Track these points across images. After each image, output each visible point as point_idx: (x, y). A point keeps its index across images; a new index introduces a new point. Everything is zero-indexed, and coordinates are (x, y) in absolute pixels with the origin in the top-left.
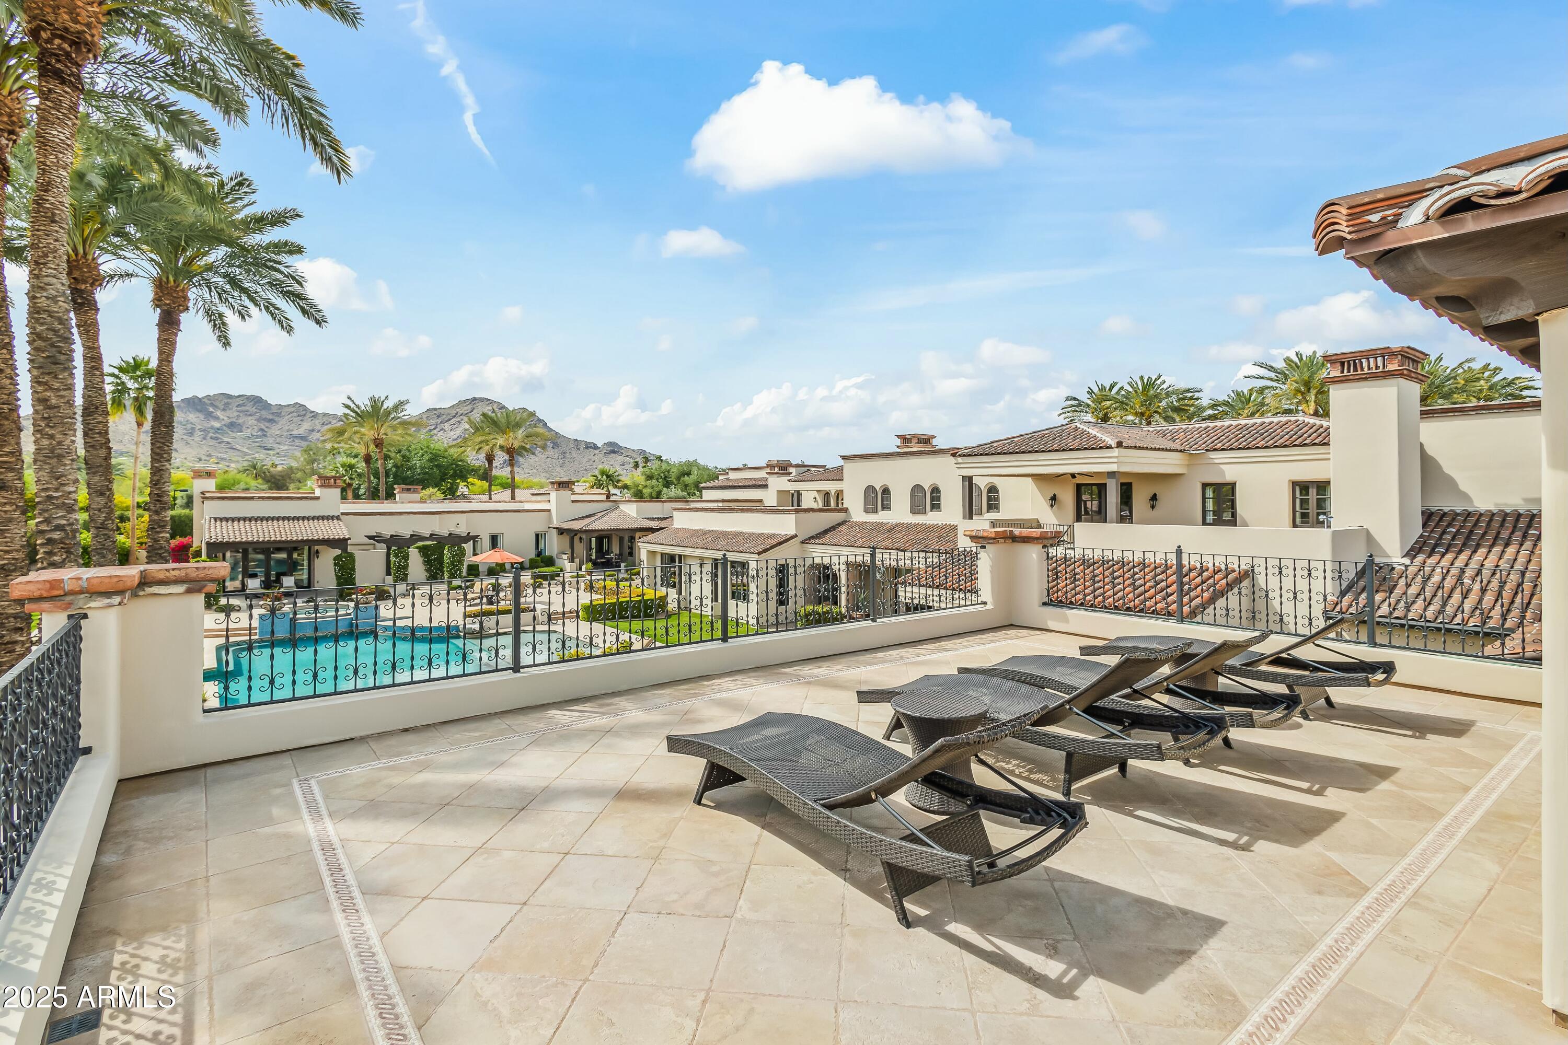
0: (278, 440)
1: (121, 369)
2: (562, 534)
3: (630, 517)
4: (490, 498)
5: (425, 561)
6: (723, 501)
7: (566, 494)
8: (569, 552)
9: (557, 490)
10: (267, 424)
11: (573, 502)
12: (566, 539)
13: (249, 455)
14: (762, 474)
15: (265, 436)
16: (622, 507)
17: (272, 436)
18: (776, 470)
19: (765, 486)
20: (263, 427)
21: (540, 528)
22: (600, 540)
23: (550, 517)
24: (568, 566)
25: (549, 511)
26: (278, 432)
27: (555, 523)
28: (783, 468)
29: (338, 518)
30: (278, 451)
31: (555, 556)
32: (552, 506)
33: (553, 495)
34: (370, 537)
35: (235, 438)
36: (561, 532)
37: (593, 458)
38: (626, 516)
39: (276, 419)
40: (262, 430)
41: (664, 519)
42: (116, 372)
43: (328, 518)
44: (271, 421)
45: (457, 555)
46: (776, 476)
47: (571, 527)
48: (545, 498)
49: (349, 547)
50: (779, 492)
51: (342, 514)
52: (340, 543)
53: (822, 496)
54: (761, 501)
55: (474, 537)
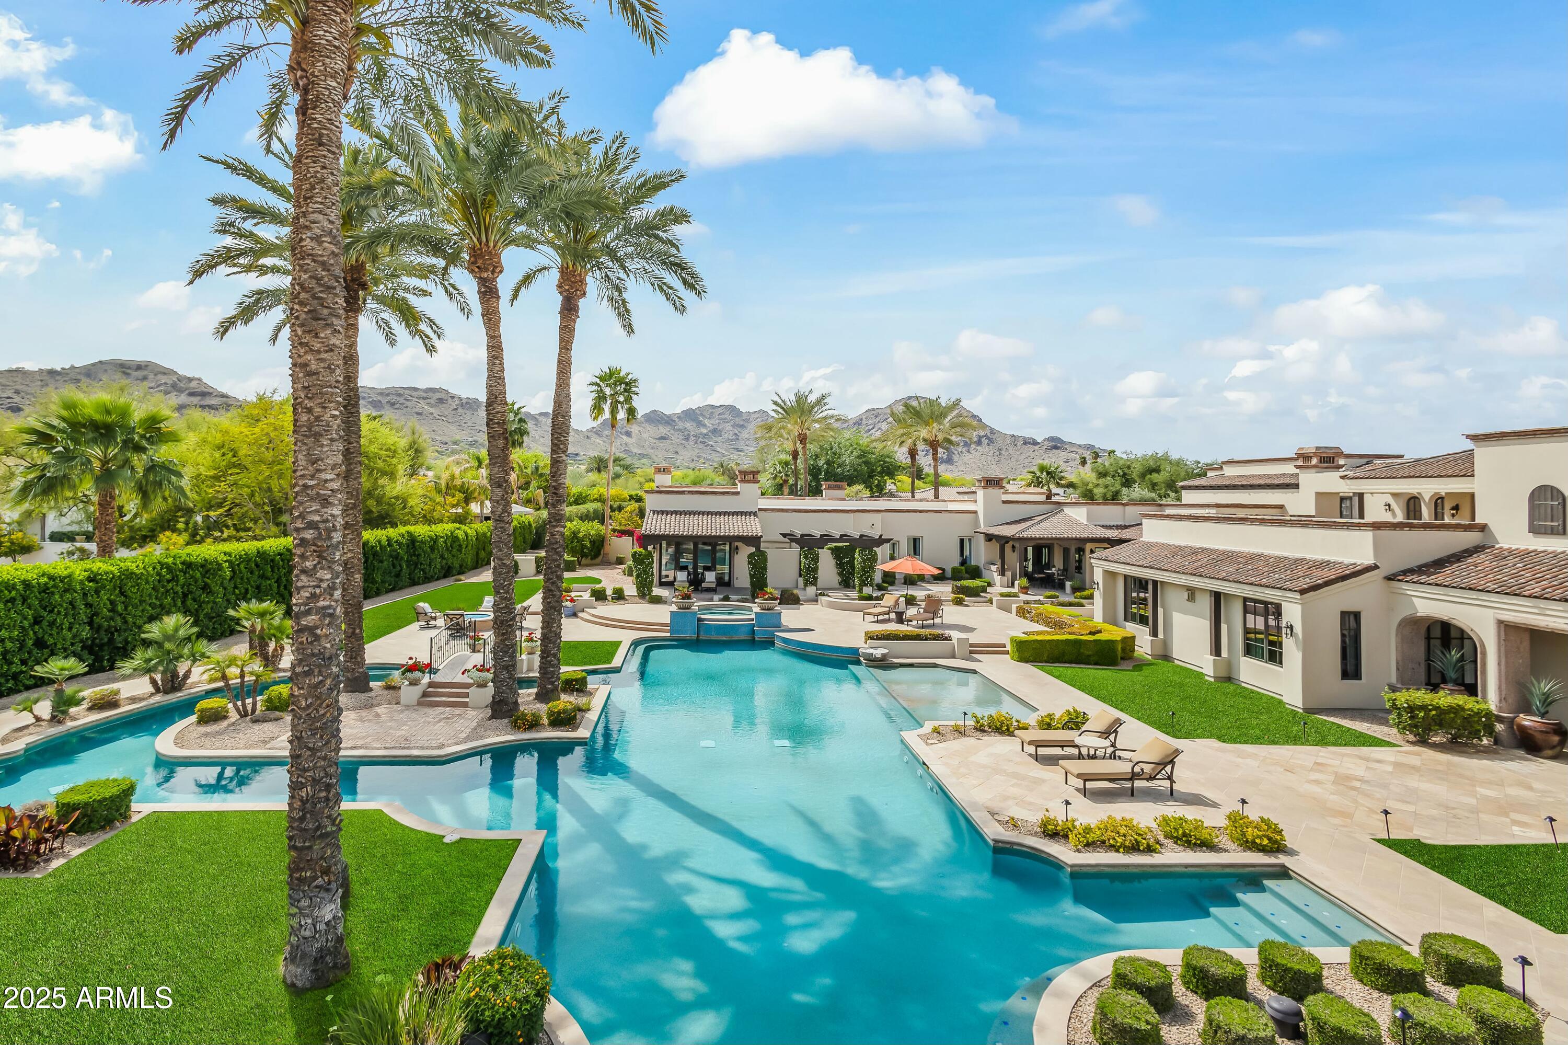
2: (990, 540)
3: (1078, 523)
5: (837, 564)
6: (1218, 506)
7: (995, 492)
8: (999, 562)
9: (986, 488)
11: (1004, 502)
12: (995, 546)
14: (1289, 469)
16: (1066, 510)
18: (1314, 461)
19: (1296, 486)
21: (965, 533)
22: (1038, 550)
23: (975, 521)
24: (997, 579)
25: (975, 512)
27: (983, 528)
28: (1327, 459)
29: (755, 514)
31: (981, 567)
32: (979, 507)
33: (980, 494)
34: (784, 536)
36: (989, 537)
38: (1072, 522)
41: (1126, 527)
43: (746, 514)
45: (868, 559)
46: (1314, 470)
47: (1001, 533)
48: (971, 497)
49: (762, 545)
50: (1318, 494)
51: (759, 509)
52: (754, 541)
53: (1403, 502)
54: (1281, 507)
55: (888, 541)
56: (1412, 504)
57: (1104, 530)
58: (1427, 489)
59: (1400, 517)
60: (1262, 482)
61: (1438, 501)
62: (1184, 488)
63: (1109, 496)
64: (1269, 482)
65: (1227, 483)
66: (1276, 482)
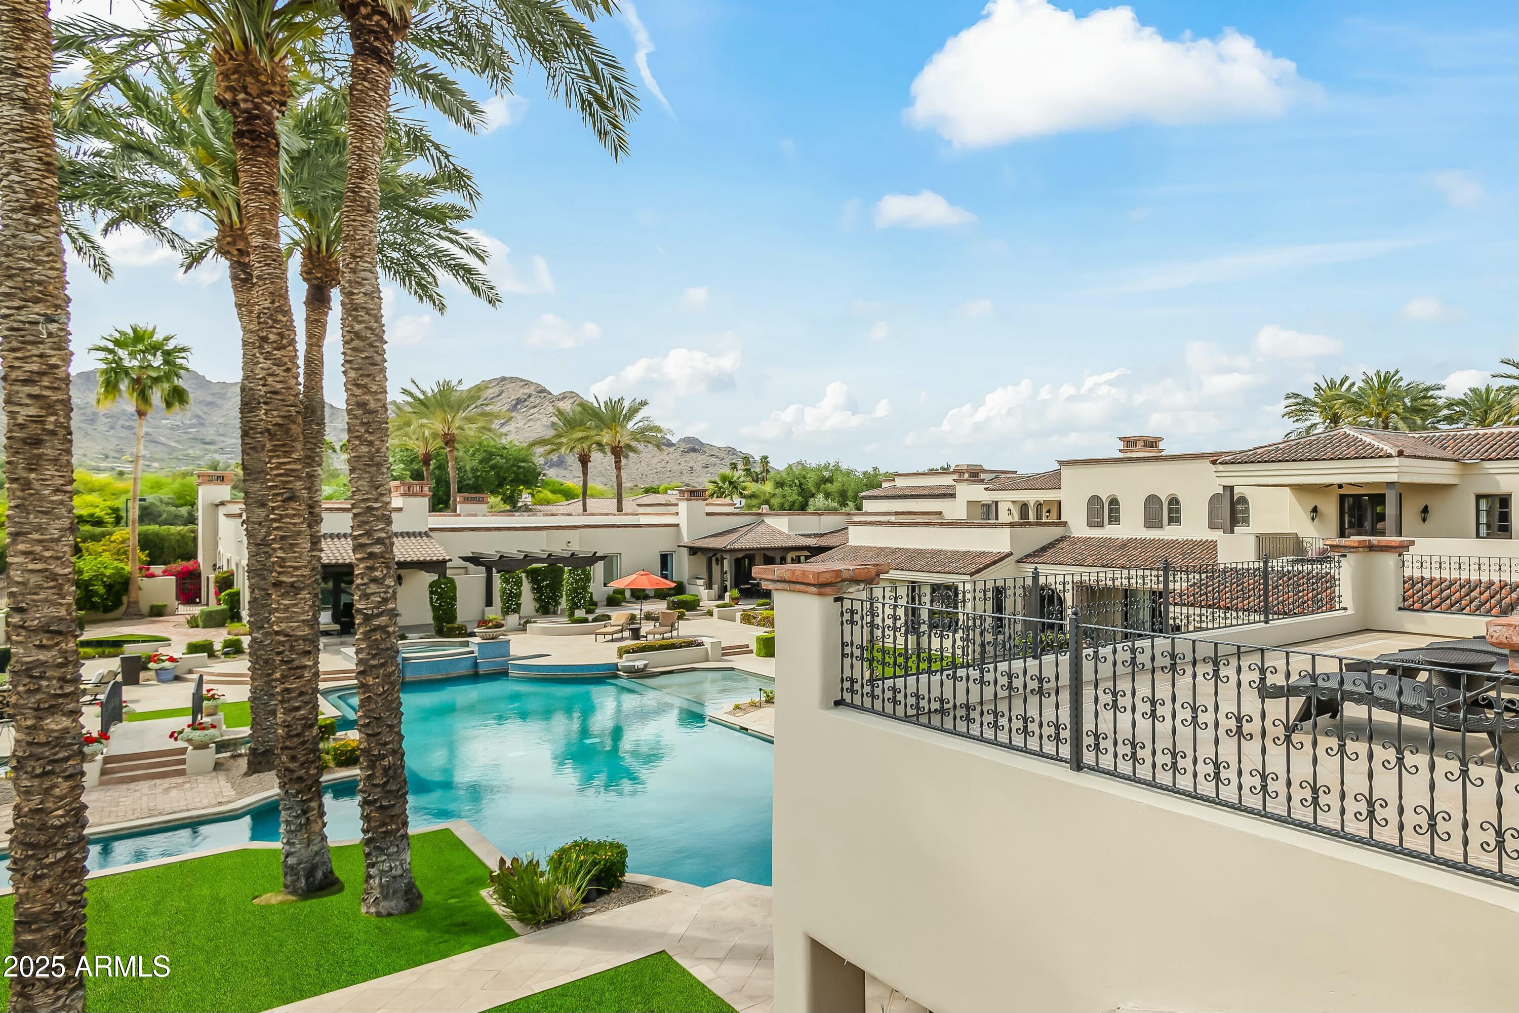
0: (221, 430)
1: (117, 343)
2: (694, 554)
3: (780, 533)
4: (585, 510)
5: (534, 589)
6: (897, 513)
7: (698, 505)
8: (705, 575)
9: (688, 500)
10: (206, 409)
11: (708, 514)
12: (701, 562)
13: (179, 450)
14: (947, 480)
15: (202, 424)
16: (768, 520)
17: (212, 425)
18: (966, 476)
19: (953, 496)
20: (200, 413)
21: (666, 548)
22: (738, 562)
23: (679, 534)
24: (704, 593)
25: (677, 525)
26: (221, 420)
27: (686, 539)
28: (974, 474)
29: (426, 534)
30: (222, 445)
31: (686, 583)
32: (682, 521)
33: (683, 506)
34: (465, 559)
35: (158, 427)
36: (694, 551)
37: (667, 458)
38: (774, 531)
39: (219, 402)
40: (198, 417)
41: (822, 535)
42: (111, 346)
43: (414, 535)
44: (210, 404)
45: (581, 579)
46: (965, 484)
47: (711, 546)
48: (672, 509)
49: (448, 571)
50: (969, 503)
51: (431, 530)
52: (437, 566)
53: (1018, 507)
54: (940, 513)
55: (602, 558)
56: (1024, 507)
57: (804, 539)
58: (1032, 497)
59: (1017, 519)
60: (926, 492)
61: (1039, 505)
62: (864, 498)
63: (786, 506)
64: (931, 492)
65: (900, 493)
66: (937, 492)
